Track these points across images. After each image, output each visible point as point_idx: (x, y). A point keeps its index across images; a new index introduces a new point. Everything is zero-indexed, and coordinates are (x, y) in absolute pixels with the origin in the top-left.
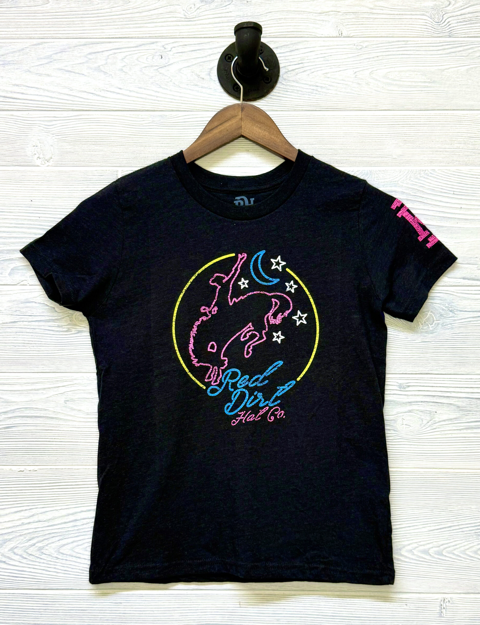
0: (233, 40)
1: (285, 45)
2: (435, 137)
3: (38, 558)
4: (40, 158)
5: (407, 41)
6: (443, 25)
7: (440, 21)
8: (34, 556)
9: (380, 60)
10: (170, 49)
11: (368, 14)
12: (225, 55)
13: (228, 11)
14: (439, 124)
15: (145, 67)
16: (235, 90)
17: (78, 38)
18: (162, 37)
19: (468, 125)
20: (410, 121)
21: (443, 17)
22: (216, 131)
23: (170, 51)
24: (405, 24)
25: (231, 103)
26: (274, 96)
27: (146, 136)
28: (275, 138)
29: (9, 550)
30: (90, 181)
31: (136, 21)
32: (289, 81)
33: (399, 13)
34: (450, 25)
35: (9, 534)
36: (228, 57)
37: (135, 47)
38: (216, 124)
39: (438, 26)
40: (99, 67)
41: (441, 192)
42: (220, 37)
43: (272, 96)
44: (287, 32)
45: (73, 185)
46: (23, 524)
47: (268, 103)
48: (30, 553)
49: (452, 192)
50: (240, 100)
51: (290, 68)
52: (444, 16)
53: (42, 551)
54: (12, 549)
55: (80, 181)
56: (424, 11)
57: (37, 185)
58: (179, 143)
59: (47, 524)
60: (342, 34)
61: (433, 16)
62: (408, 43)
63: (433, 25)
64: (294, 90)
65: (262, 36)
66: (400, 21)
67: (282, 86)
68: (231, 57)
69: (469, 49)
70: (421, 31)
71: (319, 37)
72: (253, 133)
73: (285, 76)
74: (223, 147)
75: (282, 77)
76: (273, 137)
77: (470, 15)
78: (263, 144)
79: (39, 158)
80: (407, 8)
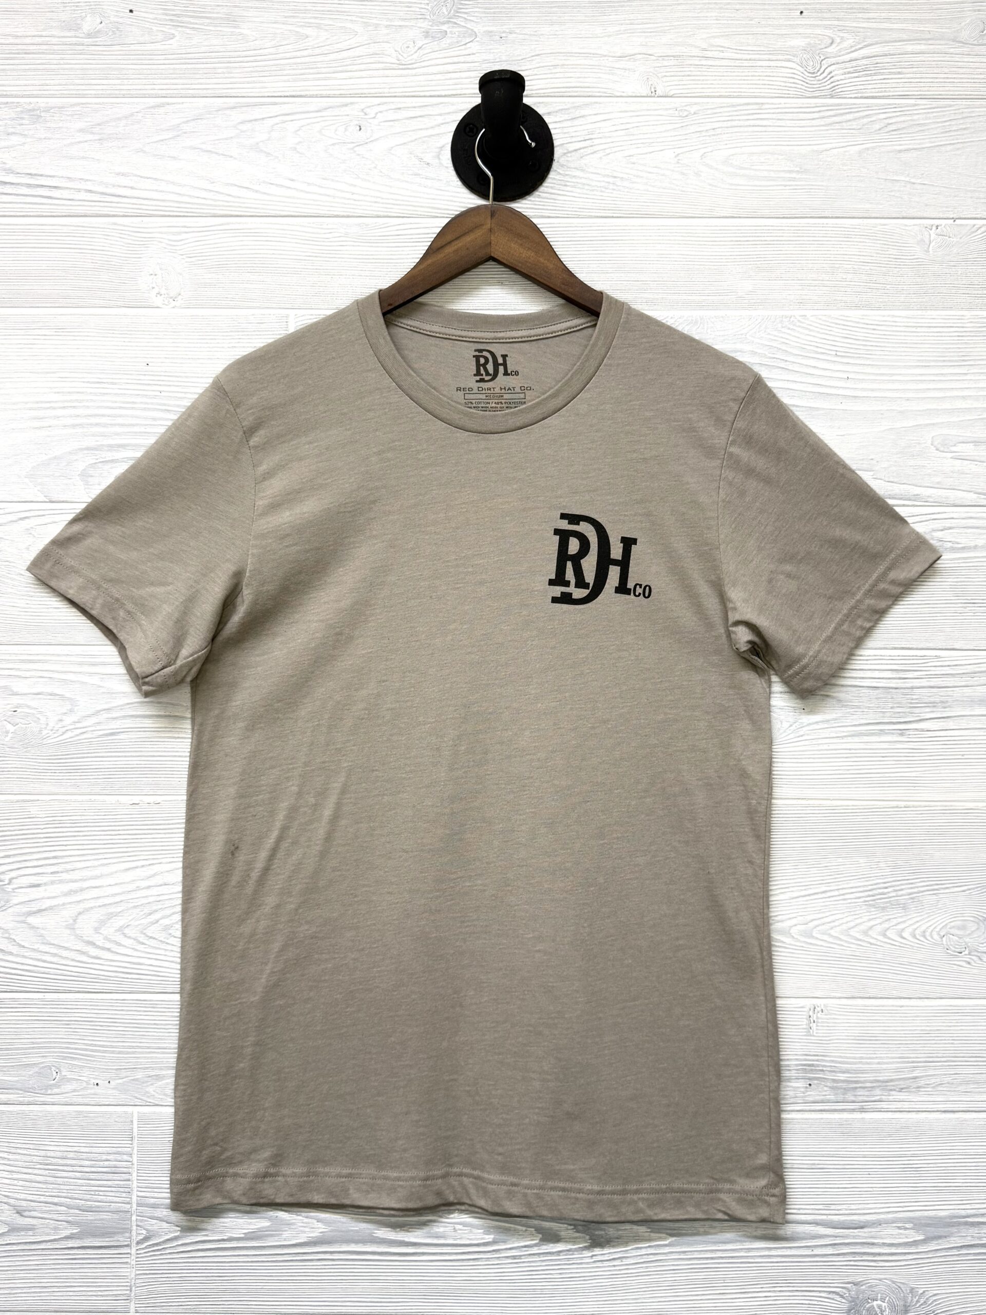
1: (562, 110)
2: (807, 262)
3: (164, 942)
4: (161, 295)
5: (763, 104)
6: (821, 77)
7: (816, 71)
8: (157, 939)
9: (718, 134)
10: (374, 116)
11: (699, 58)
12: (464, 125)
13: (470, 53)
15: (334, 144)
16: (481, 182)
17: (222, 97)
18: (360, 96)
19: (860, 242)
22: (448, 250)
24: (759, 76)
25: (475, 204)
26: (543, 193)
27: (335, 258)
28: (546, 261)
29: (117, 931)
30: (243, 331)
31: (318, 68)
32: (570, 168)
33: (749, 57)
34: (832, 77)
35: (117, 905)
36: (469, 128)
37: (317, 111)
38: (449, 237)
39: (814, 79)
40: (258, 144)
41: (815, 352)
42: (457, 95)
45: (215, 339)
46: (138, 889)
47: (535, 205)
48: (151, 935)
49: (834, 353)
50: (488, 199)
51: (571, 147)
52: (822, 63)
53: (170, 932)
54: (120, 930)
55: (227, 332)
56: (791, 55)
57: (156, 338)
58: (387, 270)
59: (176, 888)
60: (655, 91)
61: (804, 63)
62: (764, 107)
63: (805, 77)
64: (577, 183)
65: (525, 93)
66: (750, 71)
67: (558, 177)
68: (473, 128)
69: (862, 117)
70: (785, 86)
71: (618, 97)
72: (509, 252)
73: (562, 160)
75: (558, 162)
76: (541, 260)
77: (865, 62)
78: (525, 271)
79: (159, 293)
80: (762, 49)
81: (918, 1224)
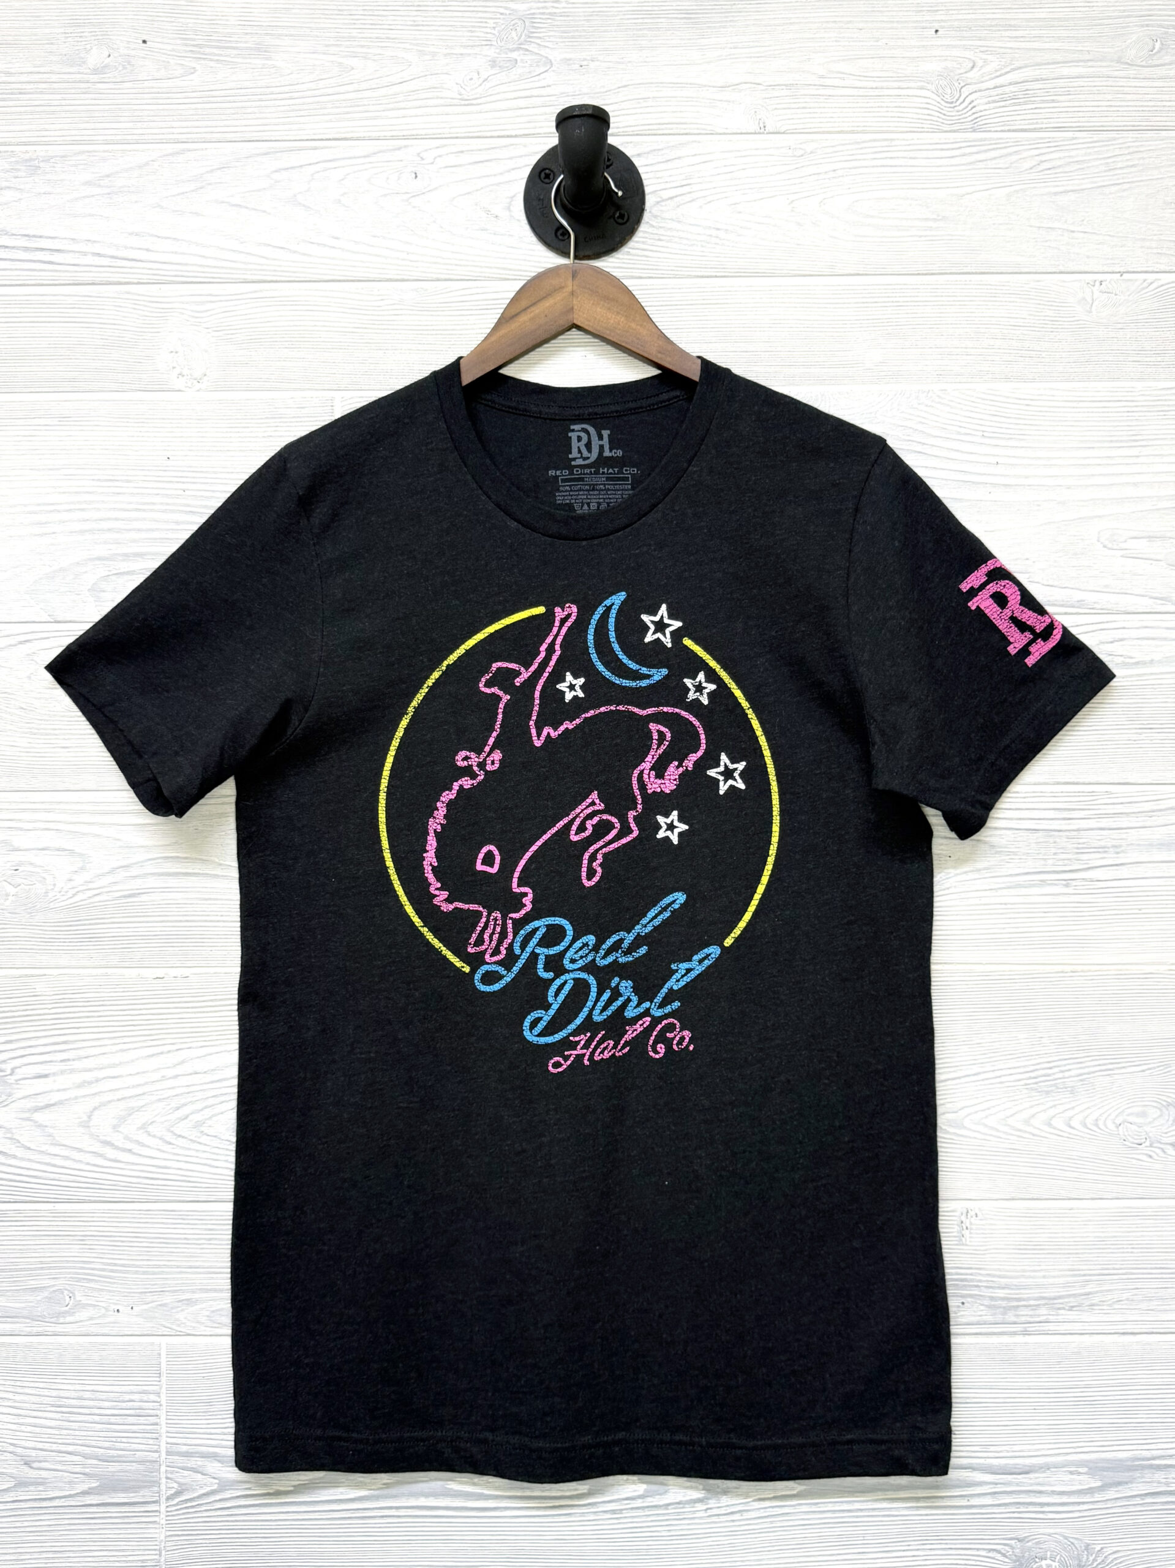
0: (554, 140)
1: (655, 150)
2: (947, 326)
3: (194, 1141)
4: (183, 376)
5: (892, 140)
6: (960, 108)
7: (954, 100)
8: (186, 1138)
9: (839, 177)
10: (432, 161)
11: (816, 87)
12: (538, 170)
13: (545, 85)
14: (954, 301)
15: (385, 195)
16: (560, 237)
17: (253, 141)
18: (415, 137)
19: (1010, 302)
20: (898, 295)
21: (960, 91)
22: (524, 318)
23: (432, 163)
24: (887, 107)
25: (554, 264)
26: (633, 249)
27: (388, 329)
28: (639, 327)
29: (139, 1129)
30: (281, 418)
31: (365, 105)
32: (664, 219)
33: (874, 85)
34: (974, 107)
35: (139, 1097)
36: (545, 173)
37: (365, 157)
38: (524, 303)
39: (952, 109)
40: (295, 196)
41: (959, 433)
42: (530, 135)
43: (630, 248)
44: (659, 124)
45: (248, 427)
46: (164, 1078)
47: (624, 263)
48: (179, 1134)
49: (981, 433)
50: (569, 257)
51: (666, 194)
52: (962, 90)
53: (202, 1129)
54: (143, 1127)
55: (262, 419)
56: (924, 81)
57: (178, 427)
58: (452, 343)
59: (209, 1078)
60: (765, 127)
61: (940, 91)
62: (894, 143)
63: (942, 107)
64: (673, 236)
65: (610, 132)
66: (876, 100)
67: (650, 230)
68: (550, 174)
69: (1010, 154)
70: (919, 119)
71: (720, 134)
72: (596, 318)
73: (655, 211)
74: (538, 350)
75: (650, 212)
76: (633, 325)
77: (1012, 88)
78: (614, 340)
79: (181, 374)
80: (891, 75)
81: (1094, 1468)
